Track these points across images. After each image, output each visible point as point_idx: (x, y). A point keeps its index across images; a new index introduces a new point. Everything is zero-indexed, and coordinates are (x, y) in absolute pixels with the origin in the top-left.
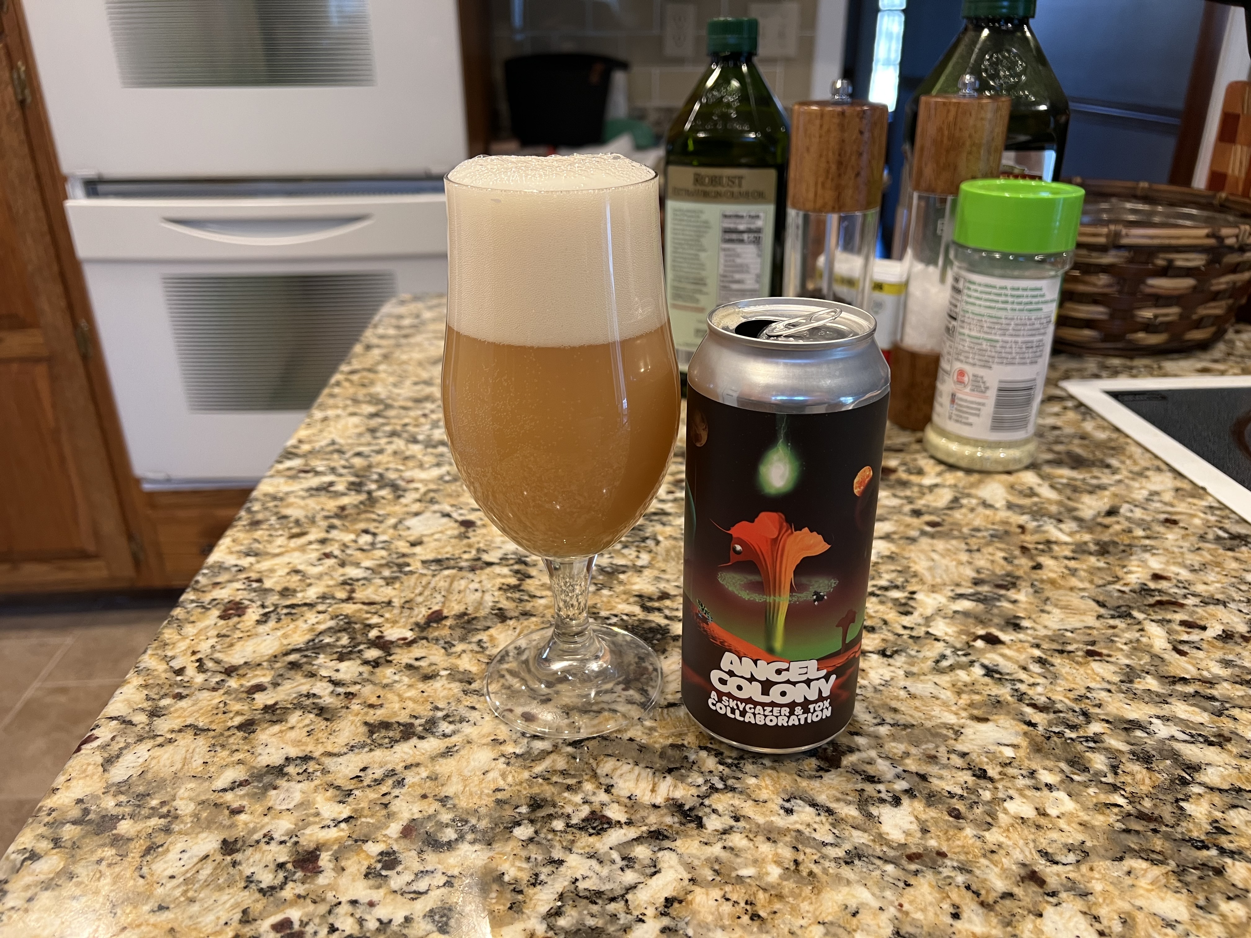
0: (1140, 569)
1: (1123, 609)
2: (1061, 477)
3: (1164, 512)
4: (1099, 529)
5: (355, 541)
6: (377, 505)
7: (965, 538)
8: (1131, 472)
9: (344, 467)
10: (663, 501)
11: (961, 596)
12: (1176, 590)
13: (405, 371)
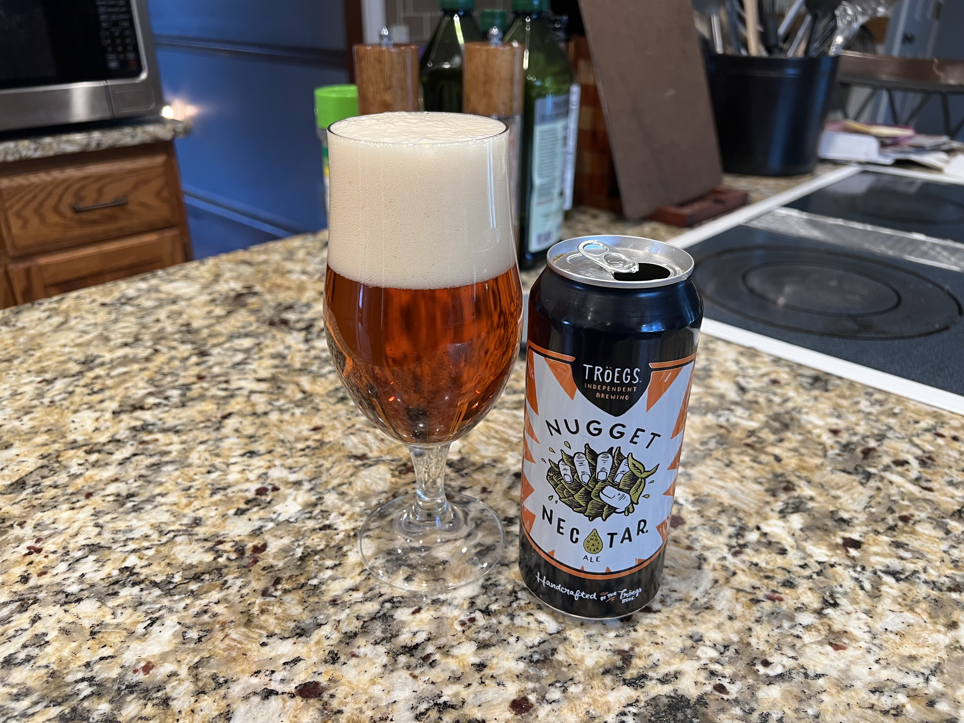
0: (818, 430)
1: (860, 469)
3: (762, 376)
7: (709, 455)
11: (783, 512)
12: (855, 438)
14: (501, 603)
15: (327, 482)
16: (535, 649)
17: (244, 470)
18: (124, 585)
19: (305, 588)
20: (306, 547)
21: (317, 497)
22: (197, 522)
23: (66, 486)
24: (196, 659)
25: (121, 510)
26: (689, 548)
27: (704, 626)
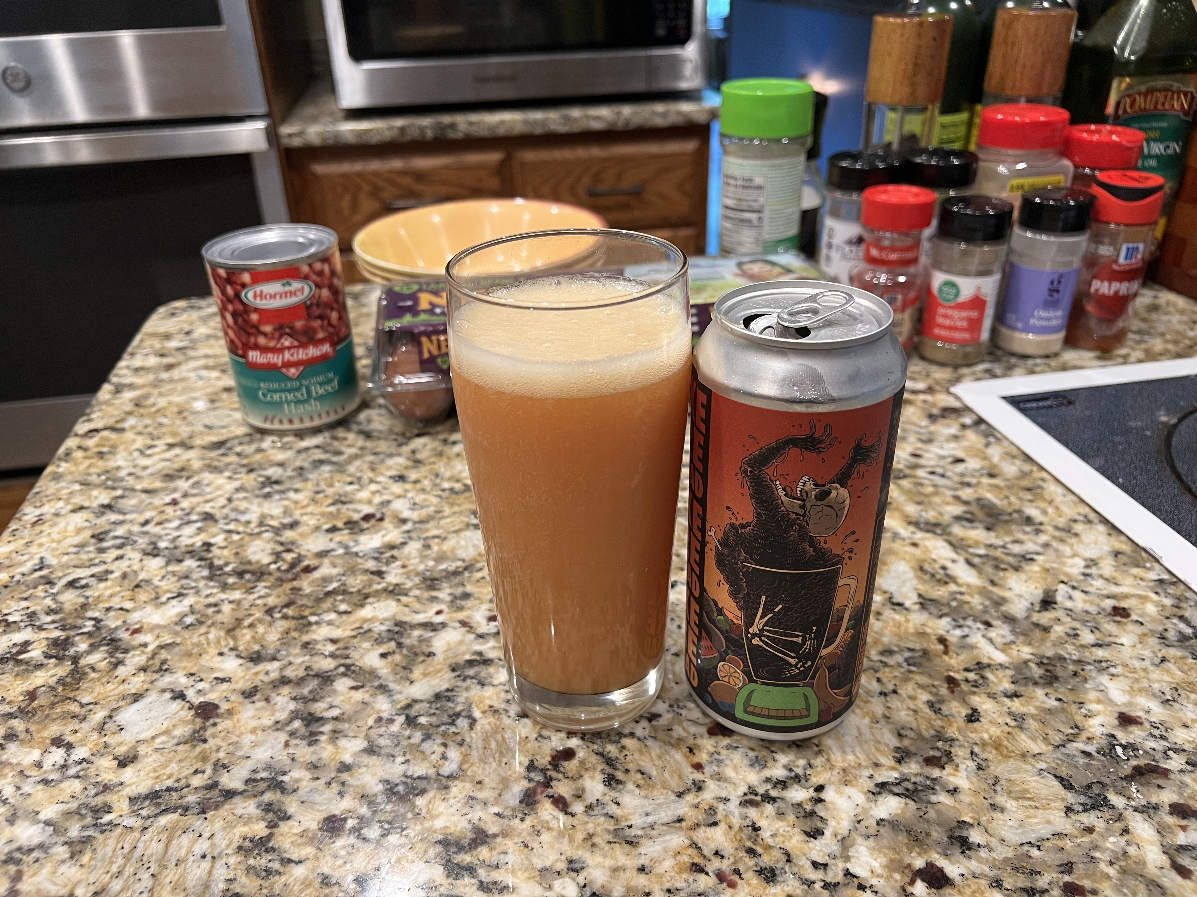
0: (1100, 707)
1: (1096, 790)
2: (977, 544)
3: (1108, 597)
4: (1038, 634)
5: (39, 765)
6: (83, 685)
7: (876, 671)
8: (1057, 528)
9: (50, 611)
10: (481, 636)
11: (883, 787)
12: (1151, 744)
13: (161, 425)
14: (434, 720)
15: (427, 530)
16: (409, 780)
17: (378, 491)
18: (193, 557)
19: (301, 621)
20: (344, 585)
21: (402, 540)
22: (293, 525)
23: (246, 456)
24: (169, 642)
25: (257, 492)
26: (698, 767)
27: (599, 859)
